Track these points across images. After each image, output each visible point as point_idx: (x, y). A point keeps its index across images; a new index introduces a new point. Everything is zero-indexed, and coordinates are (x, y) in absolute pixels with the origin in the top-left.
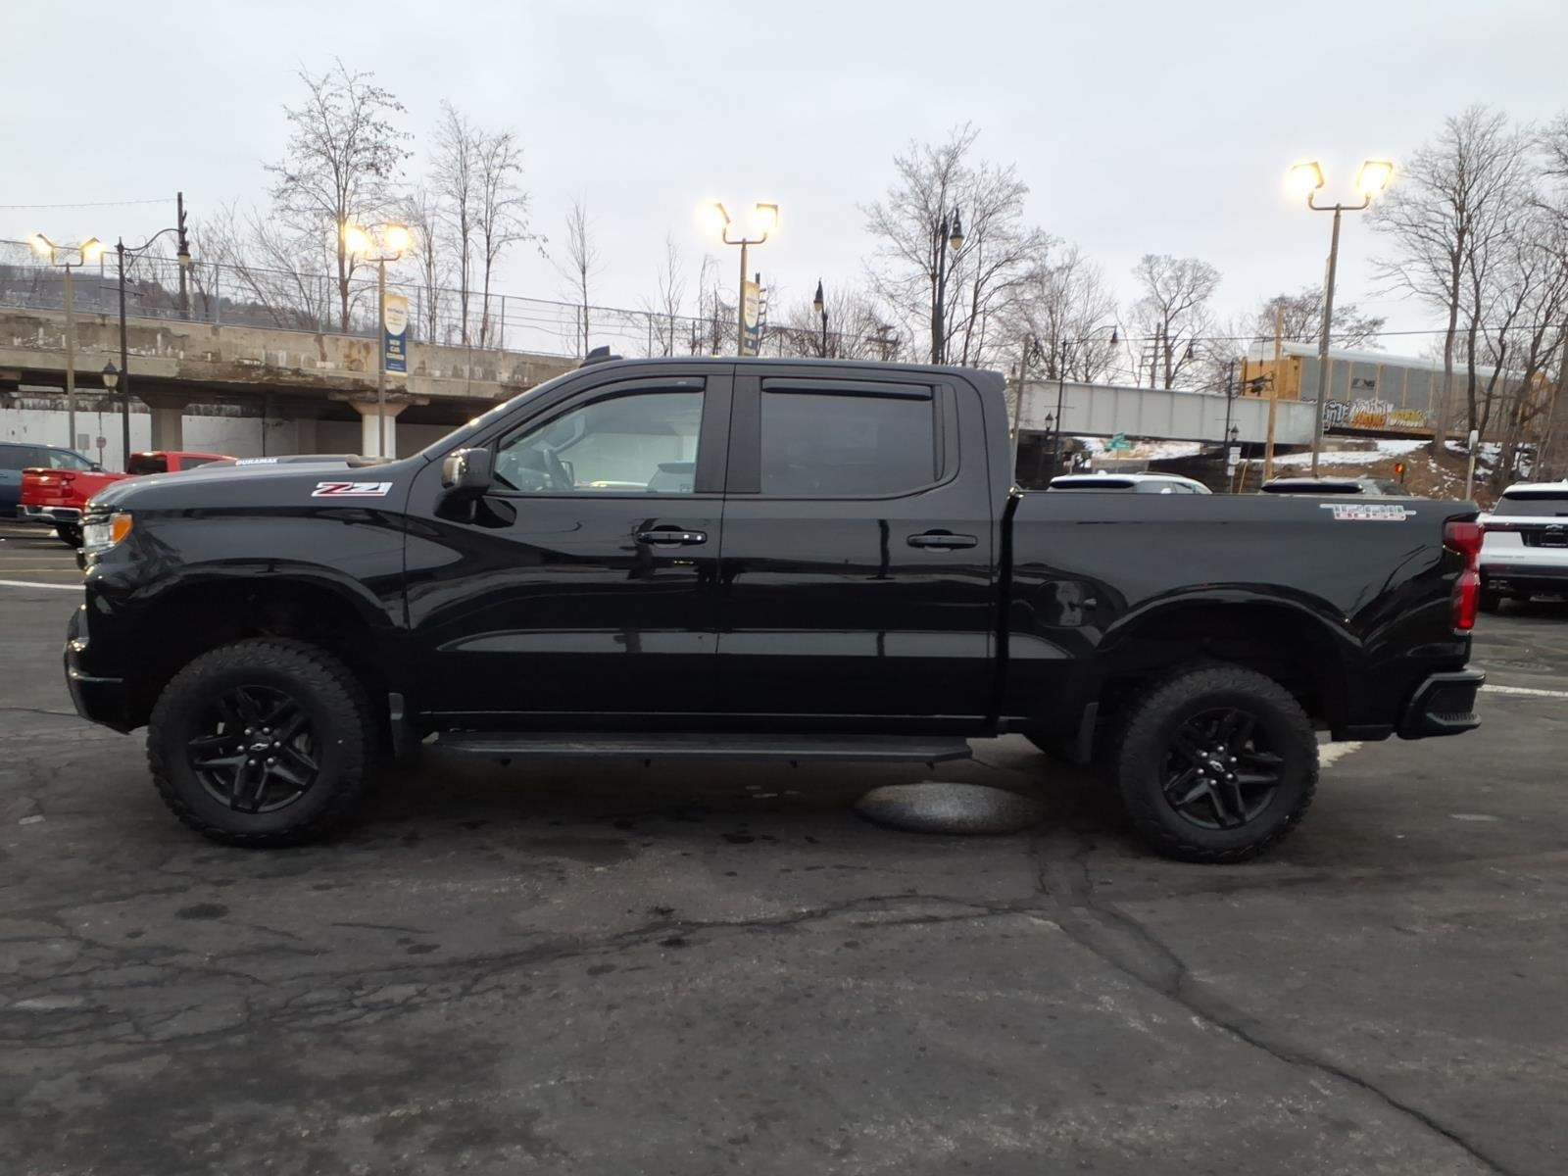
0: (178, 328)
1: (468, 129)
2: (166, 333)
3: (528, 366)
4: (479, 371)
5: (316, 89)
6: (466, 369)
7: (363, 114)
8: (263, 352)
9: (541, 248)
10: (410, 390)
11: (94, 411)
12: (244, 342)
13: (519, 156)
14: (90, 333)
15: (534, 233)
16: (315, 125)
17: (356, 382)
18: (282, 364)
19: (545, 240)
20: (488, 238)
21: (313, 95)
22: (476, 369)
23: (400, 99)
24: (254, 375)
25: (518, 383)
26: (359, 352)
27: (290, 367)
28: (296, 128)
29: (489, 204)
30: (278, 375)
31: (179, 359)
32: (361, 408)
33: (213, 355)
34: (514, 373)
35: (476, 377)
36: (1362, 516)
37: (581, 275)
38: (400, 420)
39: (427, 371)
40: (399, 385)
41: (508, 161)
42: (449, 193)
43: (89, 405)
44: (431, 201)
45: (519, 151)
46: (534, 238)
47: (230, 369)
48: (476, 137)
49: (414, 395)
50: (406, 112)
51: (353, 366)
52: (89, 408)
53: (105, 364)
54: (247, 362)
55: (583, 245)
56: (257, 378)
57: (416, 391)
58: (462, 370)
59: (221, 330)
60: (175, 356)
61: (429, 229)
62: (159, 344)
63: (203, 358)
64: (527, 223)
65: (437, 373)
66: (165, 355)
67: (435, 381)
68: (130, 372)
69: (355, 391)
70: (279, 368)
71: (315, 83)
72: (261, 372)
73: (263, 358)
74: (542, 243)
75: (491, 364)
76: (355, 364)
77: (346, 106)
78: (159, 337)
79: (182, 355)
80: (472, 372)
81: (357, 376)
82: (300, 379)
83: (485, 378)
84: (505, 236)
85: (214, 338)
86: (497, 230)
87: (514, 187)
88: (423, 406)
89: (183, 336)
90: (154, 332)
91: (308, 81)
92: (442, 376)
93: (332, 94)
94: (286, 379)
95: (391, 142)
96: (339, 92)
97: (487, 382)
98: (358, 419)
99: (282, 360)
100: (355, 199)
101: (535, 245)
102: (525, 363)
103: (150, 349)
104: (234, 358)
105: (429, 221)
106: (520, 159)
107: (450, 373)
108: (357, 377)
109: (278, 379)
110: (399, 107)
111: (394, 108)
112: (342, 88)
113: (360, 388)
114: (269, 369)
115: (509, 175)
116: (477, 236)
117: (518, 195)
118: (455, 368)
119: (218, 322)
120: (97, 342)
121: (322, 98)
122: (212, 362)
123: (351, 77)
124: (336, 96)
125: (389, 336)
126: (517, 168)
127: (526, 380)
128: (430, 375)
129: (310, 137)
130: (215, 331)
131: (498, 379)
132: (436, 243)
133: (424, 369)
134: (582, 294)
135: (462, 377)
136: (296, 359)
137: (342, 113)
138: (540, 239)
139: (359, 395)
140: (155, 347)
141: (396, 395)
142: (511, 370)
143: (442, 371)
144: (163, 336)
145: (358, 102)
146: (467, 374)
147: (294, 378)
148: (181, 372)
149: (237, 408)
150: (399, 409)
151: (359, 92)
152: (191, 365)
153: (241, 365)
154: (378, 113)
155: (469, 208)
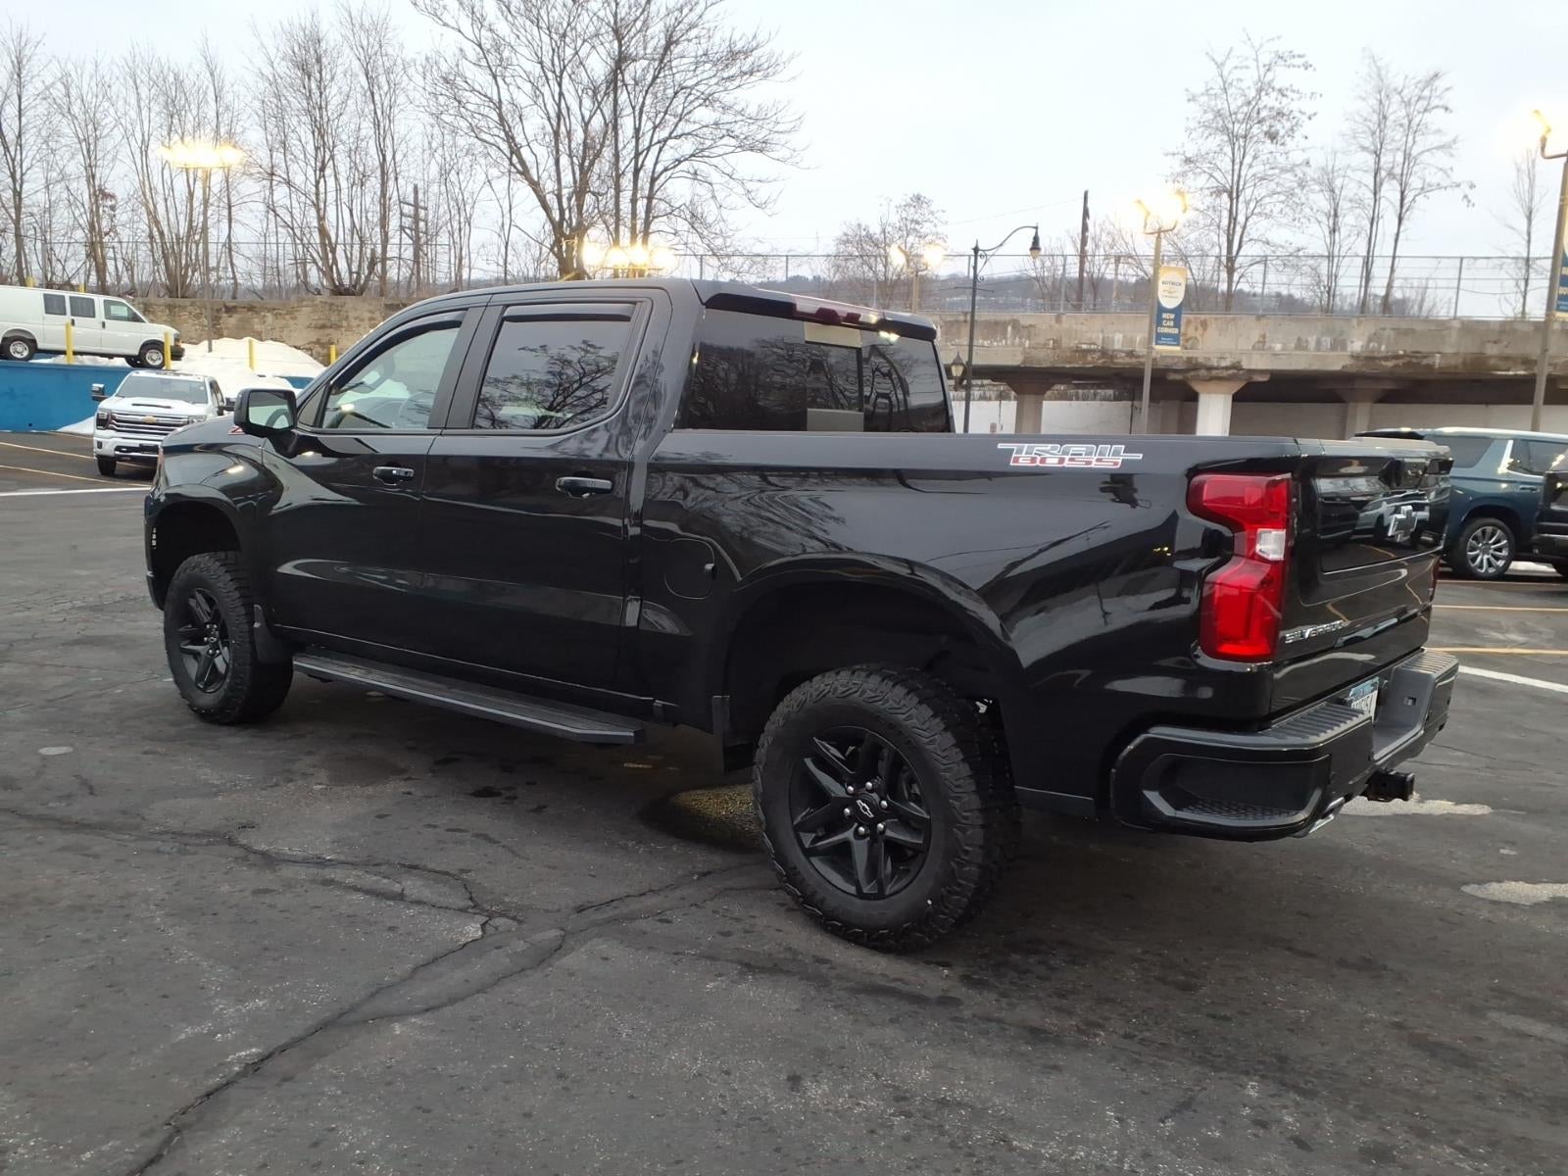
0: (1026, 318)
1: (1390, 75)
2: (1015, 324)
3: (1387, 332)
4: (1327, 341)
5: (1220, 66)
6: (1312, 341)
7: (1267, 79)
8: (1101, 336)
9: (1466, 197)
10: (1245, 365)
11: (996, 399)
12: (1084, 328)
13: (1448, 95)
14: (954, 330)
15: (1458, 181)
16: (1213, 103)
17: (1189, 359)
18: (1117, 346)
19: (1472, 186)
20: (1402, 193)
21: (1215, 71)
22: (1324, 339)
23: (1310, 60)
24: (1089, 358)
25: (1372, 351)
26: (1196, 329)
27: (1125, 349)
28: (1194, 109)
29: (1407, 156)
30: (1112, 357)
31: (1024, 349)
32: (1197, 387)
33: (1055, 341)
34: (1370, 340)
35: (1323, 348)
36: (1052, 462)
37: (1525, 221)
38: (1237, 398)
39: (1267, 345)
40: (1235, 361)
41: (1435, 102)
42: (1364, 148)
43: (993, 394)
44: (1341, 161)
45: (1447, 89)
46: (1458, 186)
47: (1068, 354)
48: (1399, 83)
49: (1251, 371)
50: (1315, 70)
51: (1189, 345)
52: (993, 397)
53: (954, 357)
54: (1084, 347)
55: (1531, 186)
56: (1093, 361)
57: (1253, 367)
58: (1307, 341)
59: (1064, 318)
60: (1021, 345)
61: (1337, 191)
62: (1009, 335)
63: (1045, 345)
64: (1452, 169)
65: (1278, 347)
66: (1013, 344)
67: (1275, 355)
68: (975, 362)
69: (1188, 370)
70: (1114, 351)
71: (1219, 60)
72: (1096, 355)
73: (1100, 342)
74: (1468, 191)
75: (1342, 333)
76: (1190, 342)
77: (1248, 80)
78: (1009, 328)
79: (1027, 343)
80: (1318, 343)
81: (1191, 353)
82: (1134, 360)
83: (1333, 348)
84: (1422, 189)
85: (1057, 326)
86: (1415, 182)
87: (1438, 131)
88: (1264, 383)
89: (1031, 326)
90: (1005, 324)
91: (1213, 60)
92: (1283, 349)
93: (1236, 68)
94: (1121, 361)
95: (1294, 106)
96: (1244, 64)
97: (1335, 353)
98: (1194, 397)
99: (1118, 342)
100: (1252, 172)
101: (1459, 193)
102: (1384, 329)
103: (1001, 341)
104: (1073, 344)
105: (1338, 183)
106: (1449, 99)
107: (1293, 345)
108: (1190, 355)
109: (1113, 362)
110: (1306, 66)
111: (1302, 68)
112: (1247, 59)
113: (1193, 366)
114: (1104, 353)
115: (1435, 118)
116: (1390, 191)
117: (1445, 139)
118: (1299, 339)
119: (1062, 311)
120: (959, 338)
121: (1225, 73)
122: (1054, 348)
123: (1257, 46)
124: (1241, 68)
125: (1161, 310)
126: (1446, 109)
127: (1383, 348)
128: (1270, 348)
129: (1210, 116)
130: (1058, 319)
131: (1349, 349)
132: (1344, 205)
133: (1264, 342)
134: (1525, 243)
135: (1306, 349)
136: (1132, 341)
137: (1243, 85)
138: (1465, 188)
139: (1192, 373)
140: (1005, 338)
141: (1231, 372)
142: (1366, 339)
143: (1284, 344)
144: (1013, 328)
145: (1262, 71)
146: (1312, 345)
147: (1127, 360)
148: (1024, 362)
149: (1110, 392)
150: (1236, 387)
151: (1265, 59)
152: (1034, 352)
153: (1078, 350)
154: (1282, 77)
155: (1385, 163)
